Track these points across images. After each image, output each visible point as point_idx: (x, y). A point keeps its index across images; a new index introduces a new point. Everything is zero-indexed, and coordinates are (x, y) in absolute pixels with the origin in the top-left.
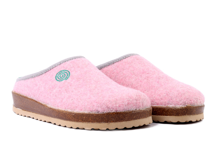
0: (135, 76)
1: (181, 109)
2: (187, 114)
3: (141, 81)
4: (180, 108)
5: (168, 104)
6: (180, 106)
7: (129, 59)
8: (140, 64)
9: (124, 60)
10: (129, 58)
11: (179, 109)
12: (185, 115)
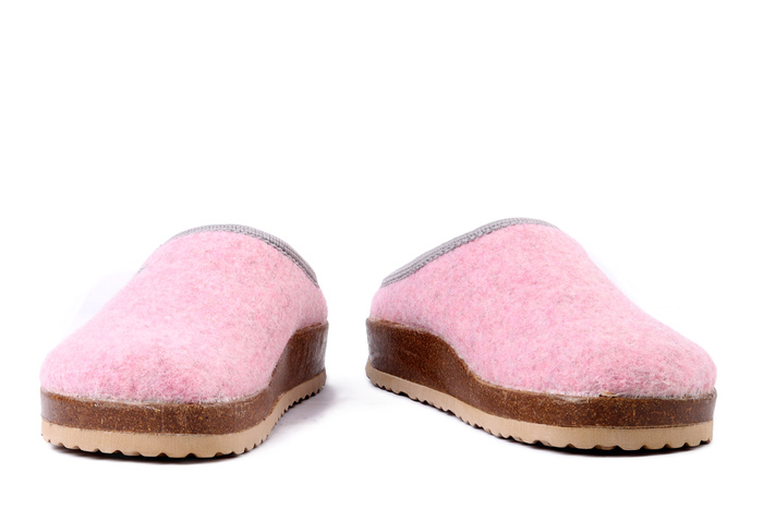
0: (498, 289)
1: (577, 405)
2: (600, 423)
3: (506, 308)
4: (574, 400)
5: (547, 384)
6: (579, 394)
7: (499, 236)
8: (525, 253)
9: (487, 239)
10: (502, 231)
11: (572, 404)
12: (593, 424)
